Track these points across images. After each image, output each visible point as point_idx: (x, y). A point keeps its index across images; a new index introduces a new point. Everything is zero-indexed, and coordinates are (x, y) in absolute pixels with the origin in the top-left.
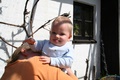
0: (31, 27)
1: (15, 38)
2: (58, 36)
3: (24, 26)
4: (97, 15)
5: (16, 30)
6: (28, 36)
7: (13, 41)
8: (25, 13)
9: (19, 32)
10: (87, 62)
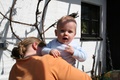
0: (42, 26)
1: (28, 36)
2: (67, 33)
3: (36, 25)
4: (103, 14)
5: (29, 29)
6: (40, 34)
8: (37, 13)
9: (32, 30)
10: (94, 57)
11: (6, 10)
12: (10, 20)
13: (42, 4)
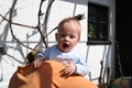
0: (46, 28)
1: (30, 40)
3: (38, 28)
5: (30, 31)
6: (43, 38)
7: (28, 42)
8: (40, 14)
9: (34, 33)
10: (102, 63)
11: (5, 10)
12: (10, 22)
13: (46, 4)
